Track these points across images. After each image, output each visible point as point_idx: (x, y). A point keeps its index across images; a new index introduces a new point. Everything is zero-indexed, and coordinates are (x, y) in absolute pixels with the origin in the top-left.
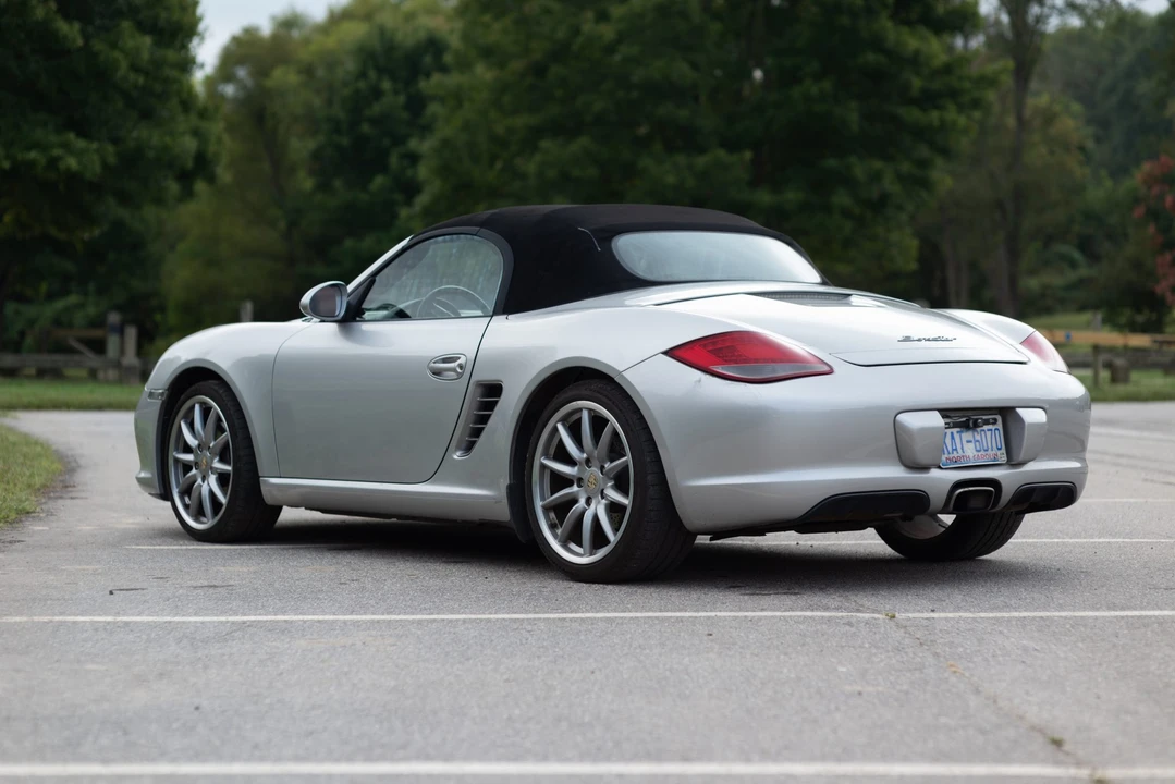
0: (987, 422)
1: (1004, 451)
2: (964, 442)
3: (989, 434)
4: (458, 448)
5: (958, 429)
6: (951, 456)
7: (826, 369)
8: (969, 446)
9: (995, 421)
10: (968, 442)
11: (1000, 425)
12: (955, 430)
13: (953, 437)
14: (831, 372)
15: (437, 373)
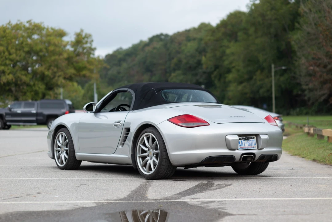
0: (252, 138)
1: (256, 145)
2: (245, 143)
3: (252, 141)
4: (121, 145)
5: (244, 140)
6: (241, 147)
7: (208, 124)
8: (246, 144)
9: (254, 138)
10: (246, 143)
11: (255, 139)
12: (242, 140)
13: (242, 142)
14: (209, 125)
15: (116, 126)
